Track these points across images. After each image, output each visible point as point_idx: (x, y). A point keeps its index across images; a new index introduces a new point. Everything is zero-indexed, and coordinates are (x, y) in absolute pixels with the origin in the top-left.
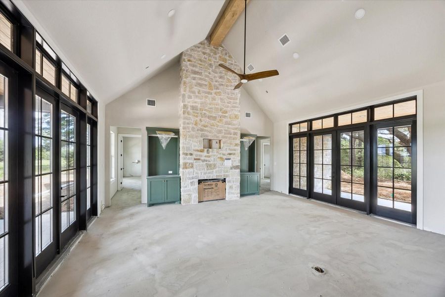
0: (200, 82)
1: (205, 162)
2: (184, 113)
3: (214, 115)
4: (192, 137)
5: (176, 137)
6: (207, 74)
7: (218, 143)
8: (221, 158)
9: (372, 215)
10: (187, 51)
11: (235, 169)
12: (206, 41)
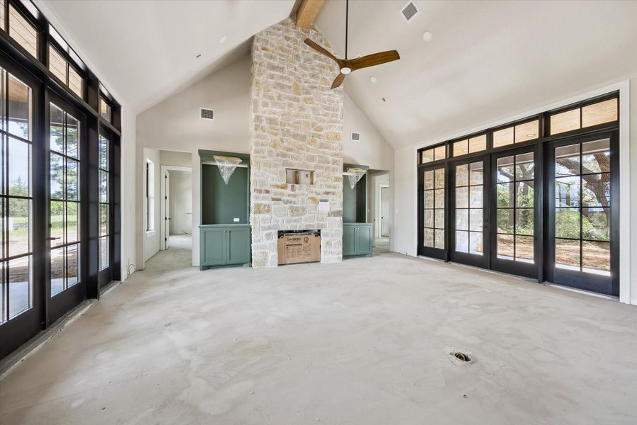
0: (280, 81)
1: (288, 205)
2: (256, 129)
3: (303, 133)
4: (268, 165)
5: (246, 166)
6: (292, 70)
7: (309, 176)
8: (313, 199)
9: (546, 283)
10: (261, 34)
11: (334, 216)
12: (290, 20)
